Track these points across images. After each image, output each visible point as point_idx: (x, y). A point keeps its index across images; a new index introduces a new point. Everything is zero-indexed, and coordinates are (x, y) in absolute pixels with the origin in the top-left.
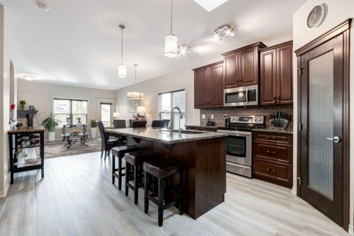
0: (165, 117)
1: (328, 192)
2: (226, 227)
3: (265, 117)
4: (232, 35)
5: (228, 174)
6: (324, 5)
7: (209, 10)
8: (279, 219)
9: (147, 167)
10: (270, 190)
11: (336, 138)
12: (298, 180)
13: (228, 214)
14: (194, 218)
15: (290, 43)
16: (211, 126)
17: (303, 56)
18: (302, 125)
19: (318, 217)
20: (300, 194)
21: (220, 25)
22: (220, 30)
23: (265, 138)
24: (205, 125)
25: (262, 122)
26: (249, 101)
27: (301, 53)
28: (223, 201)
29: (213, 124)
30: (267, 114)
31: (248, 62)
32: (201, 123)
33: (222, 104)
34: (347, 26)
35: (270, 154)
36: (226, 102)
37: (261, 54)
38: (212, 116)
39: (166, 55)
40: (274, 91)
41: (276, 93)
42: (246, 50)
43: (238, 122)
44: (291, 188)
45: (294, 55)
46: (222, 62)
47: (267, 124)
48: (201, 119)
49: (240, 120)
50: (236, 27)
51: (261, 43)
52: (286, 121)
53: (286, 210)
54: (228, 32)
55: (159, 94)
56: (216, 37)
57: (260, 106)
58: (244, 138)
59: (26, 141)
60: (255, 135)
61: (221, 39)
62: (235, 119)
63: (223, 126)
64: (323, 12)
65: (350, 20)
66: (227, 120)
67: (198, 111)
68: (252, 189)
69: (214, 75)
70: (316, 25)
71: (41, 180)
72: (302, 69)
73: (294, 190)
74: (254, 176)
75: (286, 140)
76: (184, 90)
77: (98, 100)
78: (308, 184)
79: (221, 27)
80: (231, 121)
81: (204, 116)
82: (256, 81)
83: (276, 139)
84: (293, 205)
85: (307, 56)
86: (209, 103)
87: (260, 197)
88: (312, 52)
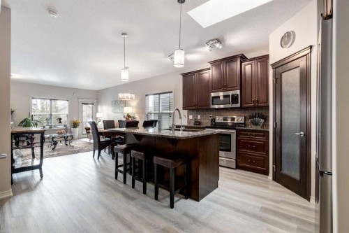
0: (152, 118)
1: (296, 175)
2: (224, 205)
3: (245, 117)
4: (221, 47)
5: (220, 168)
6: (293, 32)
7: (204, 27)
8: (262, 197)
9: (157, 160)
10: (251, 177)
11: (302, 133)
12: (273, 168)
13: (223, 196)
14: (198, 200)
15: (267, 57)
16: (198, 125)
17: (277, 69)
18: (276, 124)
19: (289, 194)
20: (275, 179)
21: (212, 38)
22: (211, 43)
23: (247, 135)
24: (192, 125)
25: (243, 122)
26: (233, 103)
27: (275, 66)
28: (217, 187)
29: (200, 123)
30: (247, 115)
31: (232, 70)
32: (188, 123)
33: (209, 105)
34: (309, 51)
35: (251, 148)
36: (213, 104)
37: (243, 64)
38: (199, 116)
39: (175, 66)
40: (253, 96)
41: (255, 98)
42: (230, 60)
43: (222, 121)
44: (268, 175)
45: (270, 67)
46: (209, 69)
47: (246, 123)
48: (188, 119)
49: (224, 120)
50: (224, 41)
51: (243, 55)
52: (262, 121)
53: (266, 191)
54: (218, 45)
55: (147, 95)
56: (207, 48)
57: (241, 109)
58: (229, 136)
59: (23, 141)
60: (238, 132)
61: (211, 50)
62: (219, 119)
63: (209, 125)
64: (292, 37)
65: (311, 47)
66: (213, 120)
67: (186, 111)
68: (238, 177)
69: (201, 80)
70: (288, 46)
71: (41, 180)
72: (276, 79)
73: (270, 176)
74: (238, 167)
75: (264, 136)
76: (171, 92)
77: (80, 100)
78: (281, 170)
79: (212, 41)
80: (216, 121)
81: (191, 117)
82: (238, 87)
83: (256, 135)
84: (271, 187)
85: (280, 70)
86: (197, 105)
87: (245, 183)
88: (284, 67)
